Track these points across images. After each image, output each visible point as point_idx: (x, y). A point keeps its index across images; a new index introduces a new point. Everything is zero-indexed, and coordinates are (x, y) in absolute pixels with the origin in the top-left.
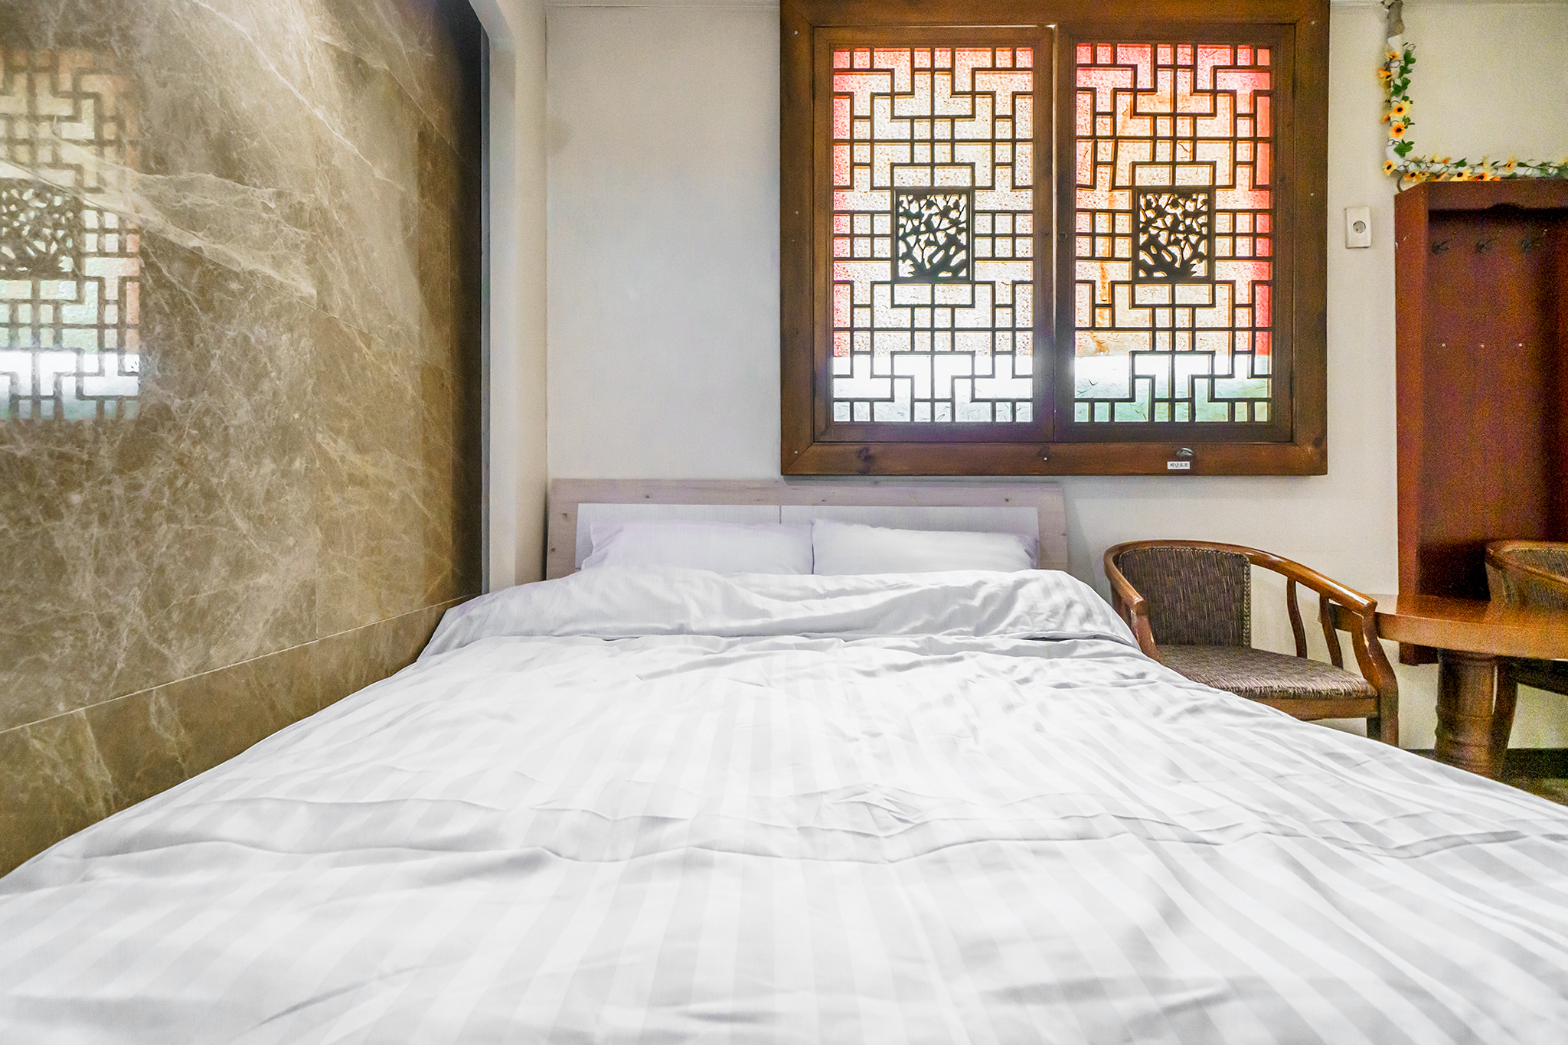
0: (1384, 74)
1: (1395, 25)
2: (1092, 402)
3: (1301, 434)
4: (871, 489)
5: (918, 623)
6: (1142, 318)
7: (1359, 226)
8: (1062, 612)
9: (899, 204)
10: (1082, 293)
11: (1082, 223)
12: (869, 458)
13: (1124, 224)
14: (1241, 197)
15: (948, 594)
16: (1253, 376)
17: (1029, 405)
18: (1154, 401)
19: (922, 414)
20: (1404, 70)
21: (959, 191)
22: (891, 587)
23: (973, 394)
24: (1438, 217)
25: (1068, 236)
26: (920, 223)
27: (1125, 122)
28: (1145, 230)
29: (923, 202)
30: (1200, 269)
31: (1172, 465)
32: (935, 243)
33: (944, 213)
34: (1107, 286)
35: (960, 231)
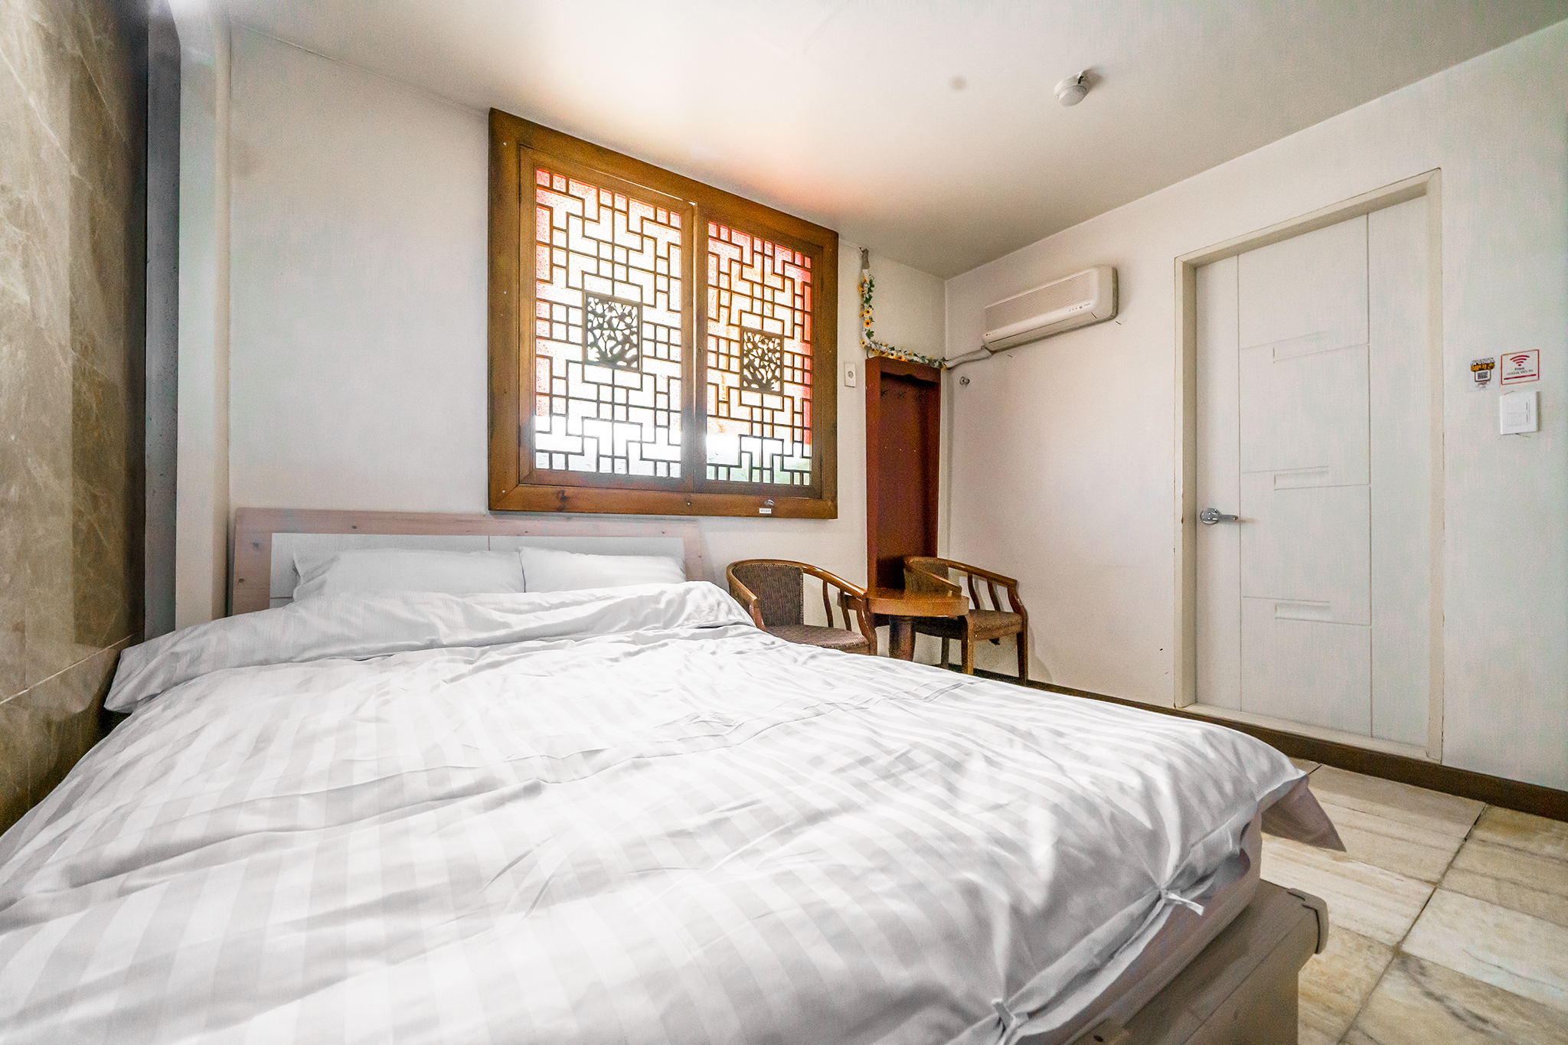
0: (861, 289)
1: (865, 265)
2: (717, 466)
3: (825, 495)
4: (565, 523)
5: (625, 624)
6: (744, 413)
7: (850, 374)
8: (716, 608)
9: (588, 304)
10: (711, 391)
11: (711, 344)
12: (564, 499)
13: (735, 349)
14: (795, 345)
15: (642, 601)
16: (803, 457)
17: (678, 465)
18: (752, 468)
19: (605, 467)
20: (870, 290)
21: (633, 304)
22: (599, 599)
23: (641, 456)
24: (884, 376)
25: (703, 352)
26: (604, 322)
27: (736, 282)
28: (747, 356)
29: (606, 306)
30: (776, 386)
31: (762, 511)
32: (615, 339)
33: (622, 318)
34: (725, 388)
35: (632, 333)
